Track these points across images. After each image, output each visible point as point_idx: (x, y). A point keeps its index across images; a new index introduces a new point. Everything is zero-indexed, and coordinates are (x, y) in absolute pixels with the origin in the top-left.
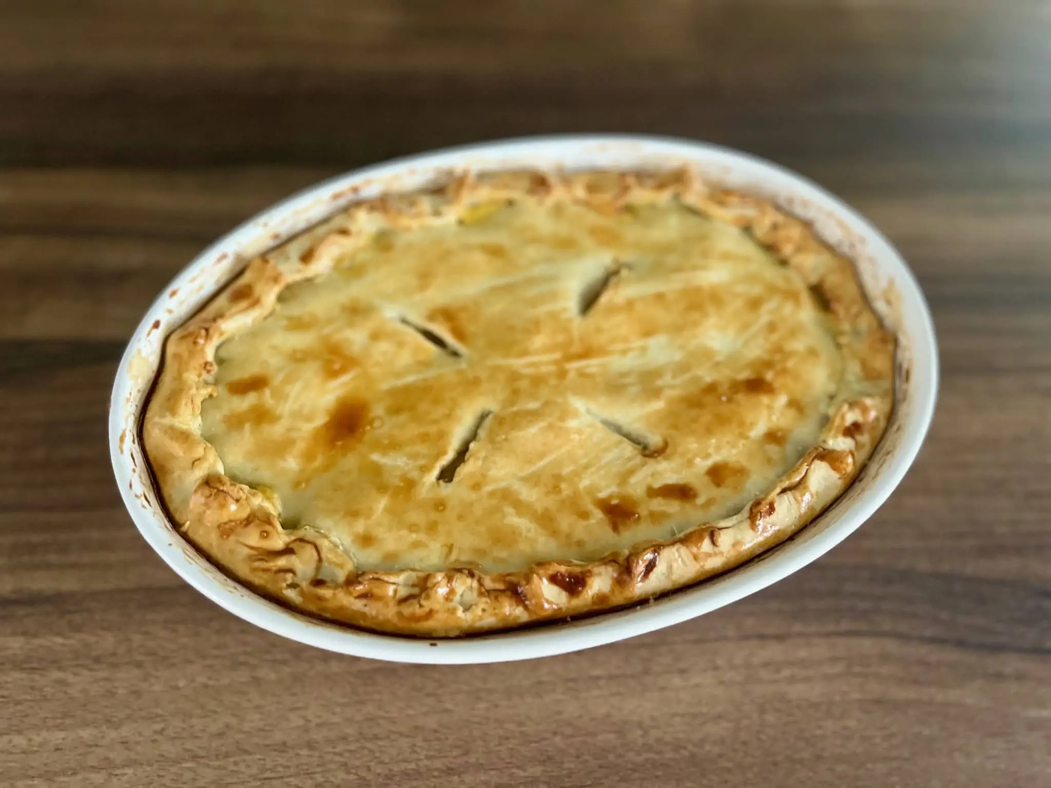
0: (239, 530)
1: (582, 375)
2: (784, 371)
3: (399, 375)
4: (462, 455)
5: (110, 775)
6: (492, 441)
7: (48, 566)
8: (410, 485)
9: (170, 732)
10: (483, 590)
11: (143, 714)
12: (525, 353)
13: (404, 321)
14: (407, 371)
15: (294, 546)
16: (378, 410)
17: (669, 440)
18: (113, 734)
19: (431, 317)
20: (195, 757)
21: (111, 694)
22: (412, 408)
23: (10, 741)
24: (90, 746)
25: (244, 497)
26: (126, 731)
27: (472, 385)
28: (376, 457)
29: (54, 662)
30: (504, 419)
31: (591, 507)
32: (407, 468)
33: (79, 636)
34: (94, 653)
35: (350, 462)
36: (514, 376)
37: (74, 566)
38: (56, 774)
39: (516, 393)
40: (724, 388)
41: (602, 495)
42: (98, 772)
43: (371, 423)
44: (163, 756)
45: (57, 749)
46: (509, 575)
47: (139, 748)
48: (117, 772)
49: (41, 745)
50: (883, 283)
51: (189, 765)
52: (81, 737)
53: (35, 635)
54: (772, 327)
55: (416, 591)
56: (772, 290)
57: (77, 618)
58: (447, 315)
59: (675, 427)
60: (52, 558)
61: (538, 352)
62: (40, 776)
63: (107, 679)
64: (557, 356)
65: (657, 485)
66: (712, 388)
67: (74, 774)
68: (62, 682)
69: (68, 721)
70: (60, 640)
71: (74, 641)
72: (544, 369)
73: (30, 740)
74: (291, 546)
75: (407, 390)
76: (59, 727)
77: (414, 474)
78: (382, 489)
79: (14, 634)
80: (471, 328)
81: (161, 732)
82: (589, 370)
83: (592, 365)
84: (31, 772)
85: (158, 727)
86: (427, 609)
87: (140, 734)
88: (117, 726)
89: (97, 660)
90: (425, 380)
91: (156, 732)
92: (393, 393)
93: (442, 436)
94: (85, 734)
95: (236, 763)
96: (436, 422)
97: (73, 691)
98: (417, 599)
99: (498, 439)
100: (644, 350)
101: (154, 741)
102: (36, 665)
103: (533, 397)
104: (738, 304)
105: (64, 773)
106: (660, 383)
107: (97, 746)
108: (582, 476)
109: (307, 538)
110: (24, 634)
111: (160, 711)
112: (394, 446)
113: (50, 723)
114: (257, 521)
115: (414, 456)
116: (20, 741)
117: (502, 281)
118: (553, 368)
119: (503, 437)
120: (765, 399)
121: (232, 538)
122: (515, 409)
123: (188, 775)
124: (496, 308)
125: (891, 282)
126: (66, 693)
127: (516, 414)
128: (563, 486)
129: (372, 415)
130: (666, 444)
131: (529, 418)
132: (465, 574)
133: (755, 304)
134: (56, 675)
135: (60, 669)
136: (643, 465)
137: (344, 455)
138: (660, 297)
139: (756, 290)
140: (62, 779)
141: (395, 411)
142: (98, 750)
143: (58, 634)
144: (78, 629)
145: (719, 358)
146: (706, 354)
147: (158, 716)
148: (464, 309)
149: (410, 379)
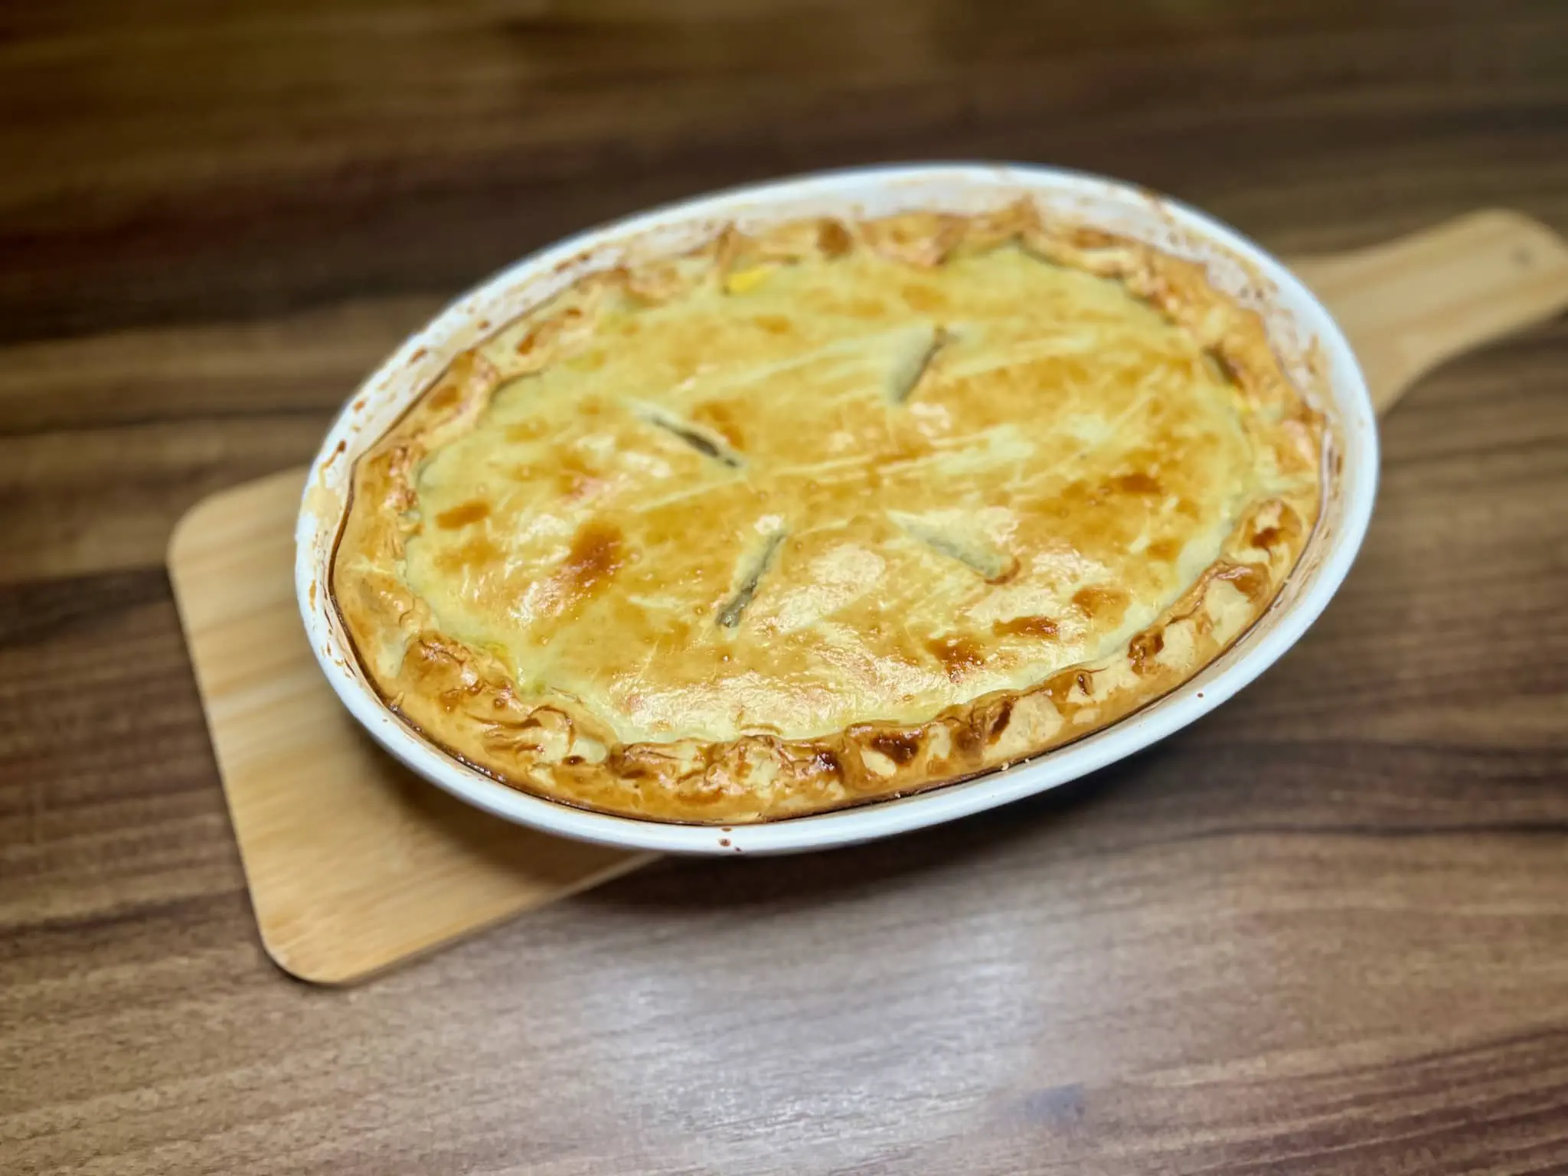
0: (466, 699)
1: (902, 482)
2: (1172, 465)
3: (656, 493)
4: (749, 591)
5: (275, 1124)
6: (786, 572)
7: (156, 869)
8: (682, 632)
9: (345, 1060)
10: (786, 762)
11: (309, 1040)
12: (822, 457)
13: (659, 423)
14: (668, 486)
15: (538, 716)
16: (633, 539)
17: (1021, 560)
18: (273, 1072)
19: (696, 416)
20: (382, 1087)
21: (261, 1021)
22: (679, 535)
23: (138, 1098)
24: (241, 1091)
25: (469, 658)
26: (289, 1065)
27: (755, 503)
28: (635, 599)
29: (182, 989)
30: (801, 543)
31: (920, 651)
32: (677, 611)
33: (211, 952)
34: (233, 972)
35: (602, 607)
36: (810, 488)
37: (190, 864)
38: (205, 1132)
39: (815, 509)
40: (1094, 488)
41: (935, 635)
42: (258, 1123)
43: (627, 556)
44: (340, 1090)
45: (200, 1101)
46: (818, 741)
47: (308, 1085)
48: (283, 1119)
49: (179, 1097)
50: (1304, 344)
51: (376, 1097)
52: (230, 1081)
53: (152, 959)
54: (1155, 408)
55: (700, 765)
56: (1153, 357)
57: (202, 931)
58: (717, 412)
59: (1029, 542)
60: (160, 857)
61: (839, 455)
62: (182, 1138)
63: (254, 1003)
64: (866, 458)
65: (1006, 618)
66: (1076, 491)
67: (228, 1127)
68: (193, 1014)
69: (210, 1063)
70: (184, 961)
71: (204, 960)
72: (849, 477)
73: (164, 1094)
74: (534, 716)
75: (671, 513)
76: (201, 1072)
77: (688, 618)
78: (648, 639)
79: (124, 961)
80: (748, 428)
81: (335, 1061)
82: (911, 475)
83: (915, 468)
84: (169, 1134)
85: (330, 1054)
86: (714, 787)
87: (306, 1067)
88: (276, 1061)
89: (237, 980)
90: (694, 498)
91: (328, 1062)
92: (652, 516)
93: (721, 568)
94: (236, 1076)
95: (437, 1088)
96: (710, 551)
97: (212, 1024)
98: (703, 775)
99: (794, 569)
100: (983, 445)
101: (327, 1073)
102: (157, 997)
103: (838, 514)
104: (1107, 378)
105: (213, 1129)
106: (1007, 486)
107: (251, 1089)
108: (908, 612)
109: (556, 706)
110: (137, 958)
111: (330, 1034)
112: (658, 583)
113: (188, 1068)
114: (488, 687)
115: (688, 595)
116: (150, 1096)
117: (788, 364)
118: (862, 475)
119: (802, 566)
120: (1147, 502)
121: (458, 710)
122: (814, 529)
123: (378, 1111)
124: (784, 399)
125: (1314, 341)
126: (202, 1028)
127: (816, 537)
128: (884, 625)
129: (626, 546)
130: (1017, 566)
131: (834, 541)
132: (761, 742)
133: (1130, 377)
134: (185, 1006)
135: (192, 998)
136: (988, 593)
137: (595, 598)
138: (1002, 374)
139: (1131, 359)
140: (211, 1137)
141: (659, 538)
142: (255, 1095)
143: (184, 953)
144: (207, 943)
145: (1086, 450)
146: (1069, 445)
147: (327, 1041)
148: (740, 403)
149: (674, 497)
